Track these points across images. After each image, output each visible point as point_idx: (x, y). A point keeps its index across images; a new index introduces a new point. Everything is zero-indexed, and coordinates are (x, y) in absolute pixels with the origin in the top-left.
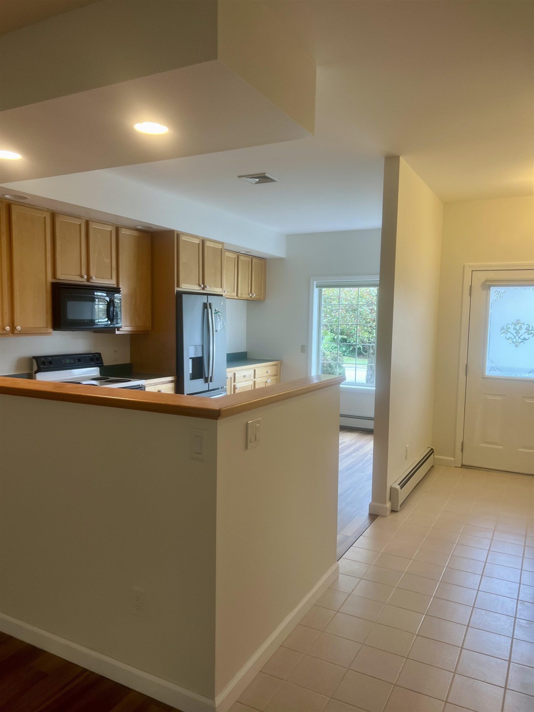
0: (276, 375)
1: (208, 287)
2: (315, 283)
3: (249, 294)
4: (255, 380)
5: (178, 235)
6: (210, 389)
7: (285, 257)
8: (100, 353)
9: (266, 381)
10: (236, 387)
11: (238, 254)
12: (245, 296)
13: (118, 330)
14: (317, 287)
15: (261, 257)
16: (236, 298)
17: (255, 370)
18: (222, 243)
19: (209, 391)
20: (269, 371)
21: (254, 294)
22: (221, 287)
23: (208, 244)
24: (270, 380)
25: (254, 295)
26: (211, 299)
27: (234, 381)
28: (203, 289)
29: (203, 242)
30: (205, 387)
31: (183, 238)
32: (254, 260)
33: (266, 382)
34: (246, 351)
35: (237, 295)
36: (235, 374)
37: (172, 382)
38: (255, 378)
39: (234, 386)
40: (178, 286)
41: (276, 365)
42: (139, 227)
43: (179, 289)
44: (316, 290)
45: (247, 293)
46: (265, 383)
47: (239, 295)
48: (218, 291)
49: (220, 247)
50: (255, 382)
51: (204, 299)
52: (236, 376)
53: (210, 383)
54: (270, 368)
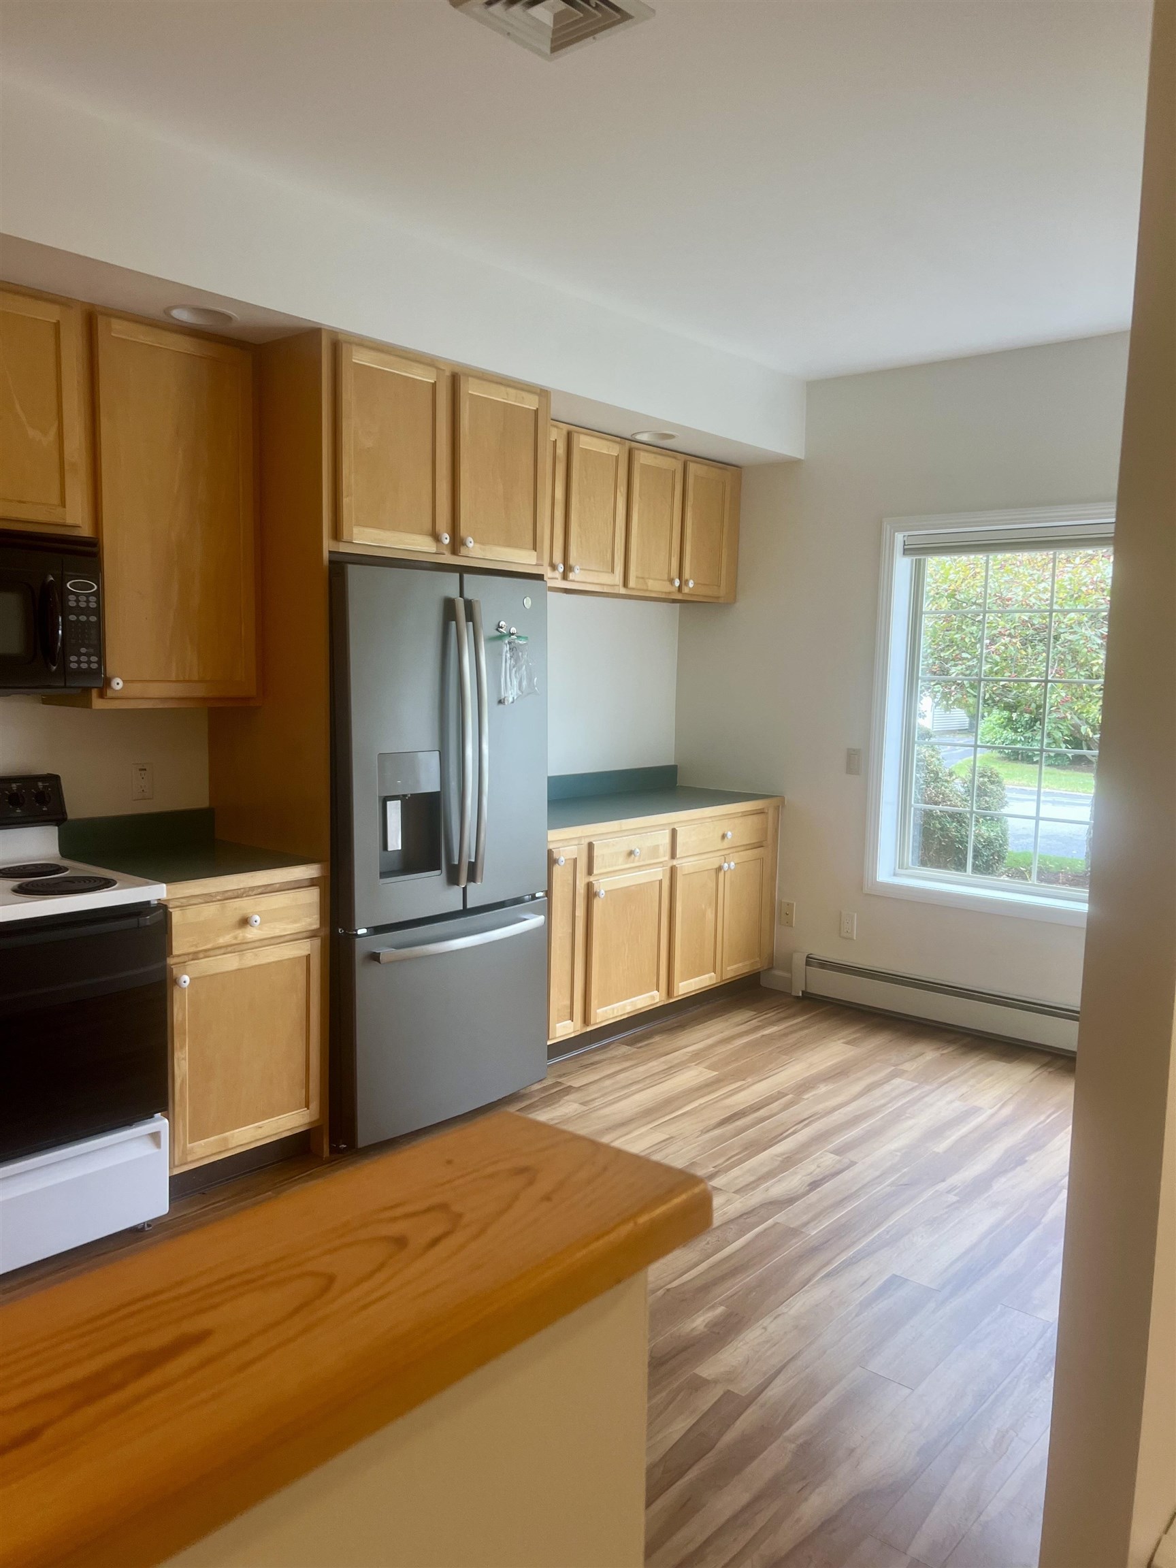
0: (759, 845)
1: (471, 545)
2: (899, 538)
3: (671, 581)
4: (675, 862)
5: (336, 347)
6: (469, 906)
7: (803, 458)
8: (57, 778)
9: (716, 866)
10: (596, 888)
11: (631, 447)
12: (657, 586)
13: (102, 695)
14: (907, 551)
15: (721, 460)
16: (623, 591)
17: (674, 832)
18: (544, 394)
19: (466, 912)
20: (729, 834)
21: (691, 579)
22: (535, 549)
23: (471, 389)
24: (732, 864)
25: (691, 584)
26: (475, 587)
27: (590, 871)
28: (450, 550)
29: (455, 381)
30: (451, 899)
31: (361, 358)
32: (692, 467)
33: (720, 868)
34: (672, 763)
35: (625, 584)
36: (591, 846)
37: (312, 883)
38: (673, 856)
39: (589, 886)
40: (337, 535)
41: (761, 812)
42: (182, 315)
43: (343, 548)
44: (902, 566)
45: (666, 577)
46: (713, 873)
47: (632, 583)
48: (523, 559)
49: (531, 403)
50: (673, 871)
51: (449, 586)
52: (596, 852)
53: (471, 887)
54: (737, 821)
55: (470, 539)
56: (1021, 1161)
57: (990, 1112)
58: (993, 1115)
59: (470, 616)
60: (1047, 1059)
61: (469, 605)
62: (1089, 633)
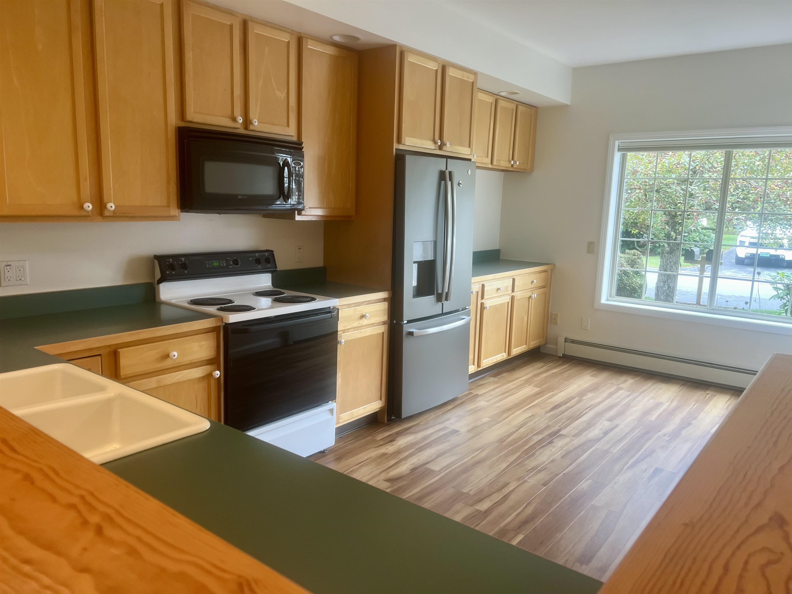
0: (543, 287)
1: (448, 145)
2: (617, 143)
3: (510, 162)
4: (513, 294)
5: (402, 54)
6: (444, 312)
7: (569, 103)
8: (272, 251)
9: (529, 296)
10: (485, 306)
11: (497, 98)
12: (504, 164)
13: (299, 214)
14: (619, 150)
15: (528, 103)
16: (490, 166)
17: (514, 280)
18: (475, 74)
19: (443, 314)
20: (535, 281)
21: (517, 161)
22: (470, 147)
23: (451, 72)
24: (536, 295)
25: (518, 164)
26: (453, 166)
27: (482, 297)
28: (440, 148)
29: (444, 68)
30: (437, 309)
31: (410, 59)
32: (521, 108)
33: (530, 297)
35: (492, 163)
36: (483, 286)
37: (385, 300)
38: (513, 291)
39: (482, 304)
40: (399, 141)
41: (545, 271)
42: (337, 38)
43: (401, 147)
44: (617, 156)
45: (507, 160)
46: (527, 299)
47: (495, 163)
48: (464, 151)
49: (471, 78)
50: (513, 298)
51: (441, 165)
52: (486, 289)
53: (445, 303)
54: (537, 275)
55: (448, 143)
56: (690, 424)
57: (667, 404)
58: (669, 405)
59: (451, 179)
60: (684, 382)
61: (450, 173)
62: (678, 188)
